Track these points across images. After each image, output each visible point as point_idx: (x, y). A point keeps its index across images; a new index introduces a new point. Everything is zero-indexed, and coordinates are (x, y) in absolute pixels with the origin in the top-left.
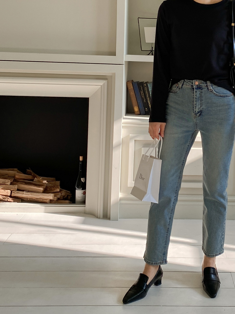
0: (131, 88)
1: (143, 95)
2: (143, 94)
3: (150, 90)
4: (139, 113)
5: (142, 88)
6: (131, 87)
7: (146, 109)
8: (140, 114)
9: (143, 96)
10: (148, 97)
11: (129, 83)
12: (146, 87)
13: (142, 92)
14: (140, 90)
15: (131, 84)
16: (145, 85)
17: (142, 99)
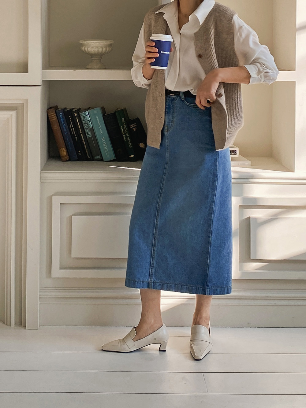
0: (53, 120)
1: (72, 129)
2: (74, 128)
3: (83, 122)
4: (67, 158)
5: (71, 118)
6: (54, 118)
7: (79, 151)
8: (70, 160)
9: (73, 131)
10: (81, 132)
11: (51, 112)
12: (77, 118)
13: (71, 126)
14: (68, 123)
15: (54, 113)
16: (76, 115)
17: (72, 136)
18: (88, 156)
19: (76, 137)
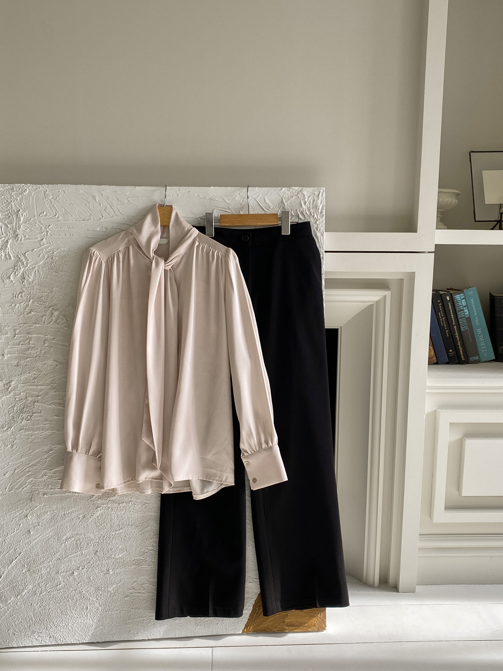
1: (442, 321)
3: (457, 308)
5: (440, 304)
7: (451, 351)
8: (437, 363)
10: (454, 324)
12: (449, 303)
13: (441, 314)
14: (437, 310)
16: (448, 298)
18: (463, 357)
19: (446, 330)
